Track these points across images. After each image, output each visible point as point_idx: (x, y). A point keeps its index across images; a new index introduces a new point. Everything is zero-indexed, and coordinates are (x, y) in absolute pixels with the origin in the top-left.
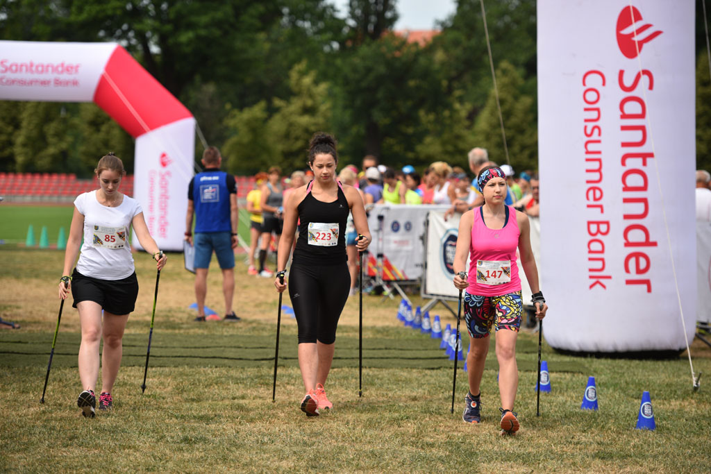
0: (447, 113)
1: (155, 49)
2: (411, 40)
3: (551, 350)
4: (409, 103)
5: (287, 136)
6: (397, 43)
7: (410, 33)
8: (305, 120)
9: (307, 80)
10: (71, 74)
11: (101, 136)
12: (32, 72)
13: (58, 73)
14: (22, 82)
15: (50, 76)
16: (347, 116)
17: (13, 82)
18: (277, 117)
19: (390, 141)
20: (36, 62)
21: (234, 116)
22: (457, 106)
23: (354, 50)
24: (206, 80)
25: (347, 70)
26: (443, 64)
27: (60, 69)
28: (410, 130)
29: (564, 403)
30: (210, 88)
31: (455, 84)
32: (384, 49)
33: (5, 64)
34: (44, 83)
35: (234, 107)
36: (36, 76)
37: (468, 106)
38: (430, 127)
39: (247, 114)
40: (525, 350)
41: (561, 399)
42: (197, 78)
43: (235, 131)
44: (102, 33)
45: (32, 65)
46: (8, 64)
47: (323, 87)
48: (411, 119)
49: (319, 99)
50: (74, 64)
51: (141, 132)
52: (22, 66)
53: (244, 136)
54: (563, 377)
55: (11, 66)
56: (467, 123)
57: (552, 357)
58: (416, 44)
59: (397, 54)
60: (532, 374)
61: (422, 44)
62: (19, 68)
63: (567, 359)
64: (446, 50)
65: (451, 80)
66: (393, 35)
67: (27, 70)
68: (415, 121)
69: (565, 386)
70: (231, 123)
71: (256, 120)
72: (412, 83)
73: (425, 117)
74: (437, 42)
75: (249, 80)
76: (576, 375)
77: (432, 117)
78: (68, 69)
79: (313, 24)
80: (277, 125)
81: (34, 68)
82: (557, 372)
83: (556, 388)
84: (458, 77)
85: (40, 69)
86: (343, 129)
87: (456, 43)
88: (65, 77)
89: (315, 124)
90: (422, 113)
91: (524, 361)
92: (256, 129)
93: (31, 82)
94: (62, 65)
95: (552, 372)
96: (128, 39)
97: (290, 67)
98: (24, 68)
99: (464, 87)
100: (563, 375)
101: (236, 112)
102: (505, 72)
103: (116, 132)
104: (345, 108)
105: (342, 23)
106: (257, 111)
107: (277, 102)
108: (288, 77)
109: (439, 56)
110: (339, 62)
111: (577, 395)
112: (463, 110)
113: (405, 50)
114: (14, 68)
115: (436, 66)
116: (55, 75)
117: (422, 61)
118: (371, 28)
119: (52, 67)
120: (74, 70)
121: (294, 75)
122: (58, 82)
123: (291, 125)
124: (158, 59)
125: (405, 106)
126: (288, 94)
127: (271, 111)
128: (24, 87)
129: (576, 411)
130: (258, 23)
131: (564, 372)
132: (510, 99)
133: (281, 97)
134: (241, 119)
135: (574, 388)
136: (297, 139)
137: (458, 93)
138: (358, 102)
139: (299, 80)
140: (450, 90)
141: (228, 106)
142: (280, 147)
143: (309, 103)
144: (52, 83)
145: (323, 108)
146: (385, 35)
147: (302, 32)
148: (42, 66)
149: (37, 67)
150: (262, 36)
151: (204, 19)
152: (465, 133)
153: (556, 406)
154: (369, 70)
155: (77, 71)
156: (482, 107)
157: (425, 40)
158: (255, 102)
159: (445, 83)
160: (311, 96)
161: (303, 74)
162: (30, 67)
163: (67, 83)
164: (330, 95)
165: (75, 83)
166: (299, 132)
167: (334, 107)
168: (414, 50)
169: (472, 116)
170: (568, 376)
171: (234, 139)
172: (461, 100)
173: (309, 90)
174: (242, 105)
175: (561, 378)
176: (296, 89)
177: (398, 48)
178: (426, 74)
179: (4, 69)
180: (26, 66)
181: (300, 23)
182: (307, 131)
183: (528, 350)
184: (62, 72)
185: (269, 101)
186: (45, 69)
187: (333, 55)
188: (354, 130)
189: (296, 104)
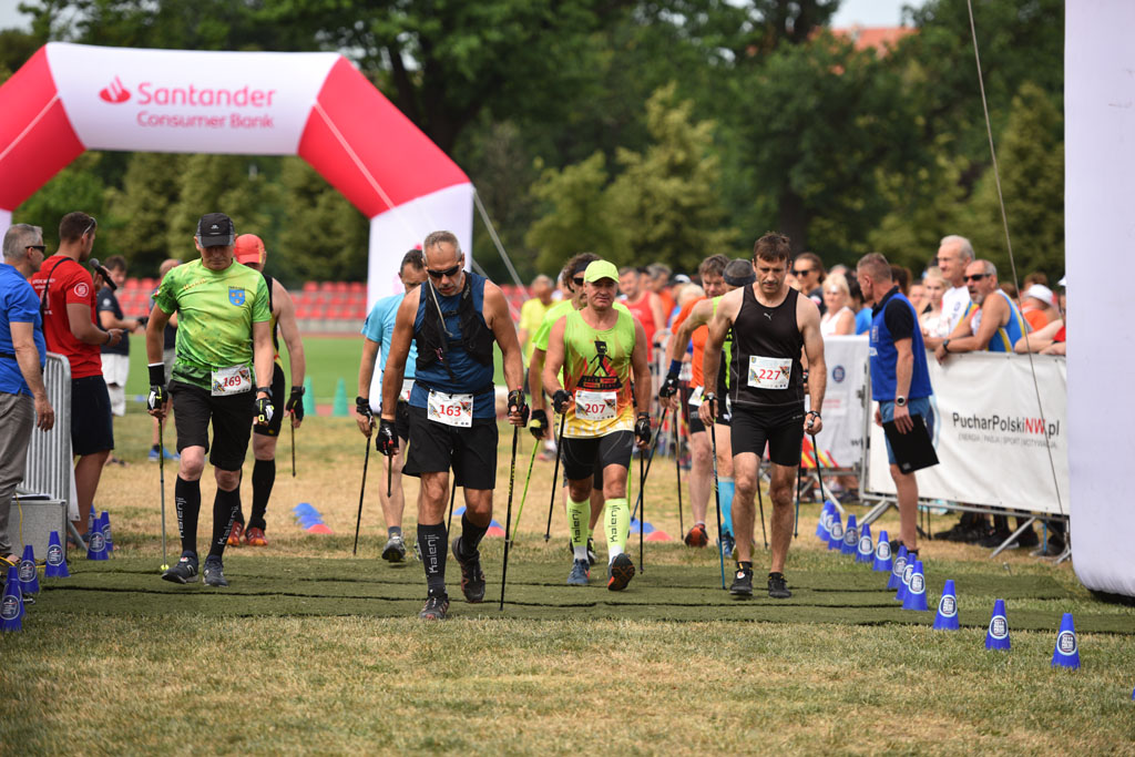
0: (924, 174)
1: (410, 63)
2: (861, 44)
3: (1088, 594)
4: (859, 156)
5: (641, 213)
6: (835, 50)
7: (862, 32)
8: (674, 185)
9: (677, 117)
10: (260, 105)
11: (318, 214)
12: (192, 103)
13: (238, 104)
14: (177, 122)
15: (223, 110)
16: (747, 179)
17: (160, 120)
18: (623, 181)
19: (822, 223)
20: (199, 87)
21: (549, 180)
22: (942, 161)
23: (759, 61)
24: (499, 116)
25: (748, 98)
26: (918, 86)
27: (241, 98)
28: (859, 205)
29: (1103, 689)
30: (508, 131)
31: (939, 123)
32: (814, 62)
33: (145, 88)
34: (212, 122)
35: (547, 165)
36: (200, 111)
37: (963, 162)
38: (892, 197)
39: (570, 176)
40: (1039, 594)
41: (1097, 680)
42: (485, 113)
43: (550, 206)
44: (320, 35)
45: (192, 91)
46: (151, 90)
47: (705, 128)
48: (858, 183)
49: (698, 149)
50: (266, 91)
51: (381, 208)
52: (175, 92)
53: (565, 215)
54: (1104, 641)
55: (157, 92)
56: (960, 191)
57: (1087, 606)
58: (871, 51)
59: (838, 71)
60: (1049, 635)
61: (881, 53)
62: (169, 96)
63: (1115, 610)
64: (923, 62)
65: (931, 114)
66: (829, 37)
67: (184, 101)
68: (869, 189)
69: (1106, 657)
70: (540, 191)
71: (587, 185)
72: (861, 122)
73: (885, 181)
74: (906, 50)
75: (575, 117)
76: (1128, 639)
77: (897, 180)
78: (254, 98)
79: (690, 17)
80: (623, 194)
81: (196, 97)
82: (1094, 633)
83: (1089, 661)
84: (944, 111)
85: (206, 97)
86: (741, 202)
87: (943, 50)
88: (250, 111)
89: (691, 194)
90: (879, 173)
91: (1037, 613)
92: (586, 201)
93: (191, 122)
94: (245, 91)
95: (1085, 633)
96: (366, 46)
97: (648, 94)
98: (179, 96)
99: (955, 128)
100: (1103, 639)
101: (552, 172)
102: (1028, 102)
103: (343, 207)
104: (744, 164)
105: (741, 14)
106: (589, 169)
107: (624, 155)
108: (644, 111)
109: (913, 72)
110: (734, 84)
111: (1127, 675)
112: (952, 169)
113: (851, 61)
114: (162, 97)
115: (906, 92)
116: (234, 109)
117: (881, 81)
118: (790, 23)
119: (228, 94)
120: (265, 101)
121: (654, 107)
122: (237, 121)
123: (647, 194)
124: (418, 81)
125: (848, 163)
126: (644, 141)
127: (614, 170)
128: (180, 129)
129: (1123, 702)
130: (592, 18)
131: (1108, 633)
132: (1037, 148)
133: (631, 148)
134: (558, 185)
135: (1122, 662)
136: (658, 219)
137: (942, 139)
138: (765, 155)
139: (663, 115)
140: (930, 133)
141: (538, 163)
142: (628, 234)
143: (681, 156)
144: (228, 122)
145: (705, 165)
146: (814, 37)
147: (670, 30)
148: (211, 93)
149: (202, 94)
150: (597, 39)
151: (499, 11)
152: (956, 208)
153: (1086, 693)
154: (785, 98)
155: (269, 103)
156: (989, 163)
157: (886, 44)
158: (585, 156)
159: (920, 121)
160: (684, 144)
161: (668, 106)
162: (189, 95)
163: (253, 122)
164: (717, 141)
165: (267, 122)
166: (660, 209)
167: (724, 163)
168: (867, 61)
169: (969, 180)
170: (1114, 640)
171: (548, 220)
172: (951, 150)
173: (679, 132)
174: (563, 161)
175: (1100, 644)
176: (657, 133)
177: (839, 60)
178: (887, 105)
179: (145, 98)
180: (184, 93)
181: (665, 15)
182: (675, 205)
183: (1046, 593)
184: (245, 103)
185: (610, 154)
186: (214, 97)
187: (722, 72)
188: (760, 202)
189: (658, 158)
